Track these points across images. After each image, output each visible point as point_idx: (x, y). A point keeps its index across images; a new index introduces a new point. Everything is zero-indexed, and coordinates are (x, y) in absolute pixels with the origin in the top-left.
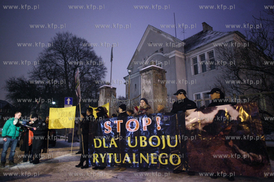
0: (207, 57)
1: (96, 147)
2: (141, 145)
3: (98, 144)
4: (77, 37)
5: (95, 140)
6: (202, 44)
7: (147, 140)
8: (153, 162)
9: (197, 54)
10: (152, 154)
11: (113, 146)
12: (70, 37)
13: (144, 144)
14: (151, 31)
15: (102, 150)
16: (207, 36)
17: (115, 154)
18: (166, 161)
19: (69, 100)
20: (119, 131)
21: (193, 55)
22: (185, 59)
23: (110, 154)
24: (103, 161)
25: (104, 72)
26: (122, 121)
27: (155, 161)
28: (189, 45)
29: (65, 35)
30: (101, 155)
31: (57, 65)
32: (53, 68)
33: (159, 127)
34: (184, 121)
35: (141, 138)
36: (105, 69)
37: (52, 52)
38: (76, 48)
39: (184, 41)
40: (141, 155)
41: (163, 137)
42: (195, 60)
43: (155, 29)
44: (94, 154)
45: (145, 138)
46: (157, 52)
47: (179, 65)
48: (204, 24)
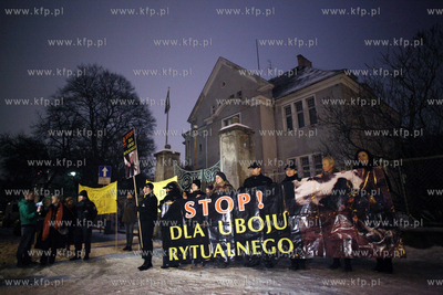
0: (305, 105)
1: (173, 238)
2: (238, 231)
3: (176, 235)
4: (111, 72)
5: (172, 228)
6: (297, 88)
7: (246, 224)
8: (255, 253)
9: (291, 102)
10: (253, 242)
11: (198, 235)
12: (99, 72)
13: (241, 228)
14: (223, 66)
15: (183, 242)
16: (305, 76)
17: (202, 246)
18: (274, 248)
19: (105, 170)
20: (206, 213)
21: (286, 103)
22: (274, 109)
23: (195, 247)
24: (184, 258)
25: (151, 127)
26: (210, 201)
27: (258, 250)
28: (280, 87)
29: (91, 69)
30: (181, 248)
31: (78, 114)
32: (71, 119)
33: (261, 205)
34: (293, 194)
35: (237, 221)
36: (154, 120)
37: (71, 94)
38: (108, 89)
39: (272, 81)
40: (239, 244)
41: (267, 217)
42: (288, 109)
43: (229, 63)
44: (171, 249)
45: (243, 221)
46: (232, 97)
47: (265, 117)
48: (300, 57)
